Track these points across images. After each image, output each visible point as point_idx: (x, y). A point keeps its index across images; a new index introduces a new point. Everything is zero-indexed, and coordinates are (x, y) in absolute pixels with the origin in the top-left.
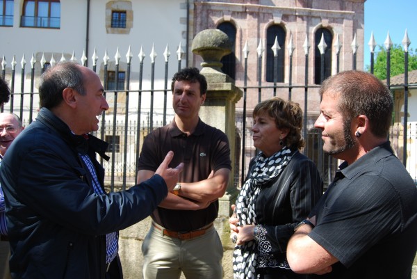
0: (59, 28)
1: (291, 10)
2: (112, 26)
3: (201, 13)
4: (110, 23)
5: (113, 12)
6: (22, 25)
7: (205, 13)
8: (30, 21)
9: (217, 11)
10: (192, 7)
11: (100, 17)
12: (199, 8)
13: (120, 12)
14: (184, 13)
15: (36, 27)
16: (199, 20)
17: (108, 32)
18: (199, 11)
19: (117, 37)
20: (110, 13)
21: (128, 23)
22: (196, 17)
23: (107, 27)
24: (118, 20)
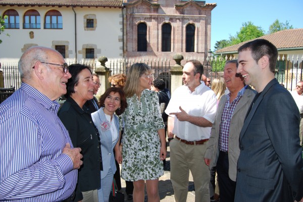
0: (62, 29)
1: (174, 16)
2: (87, 27)
3: (130, 19)
4: (86, 25)
5: (87, 20)
6: (45, 28)
7: (131, 19)
8: (48, 26)
9: (137, 18)
10: (125, 16)
11: (81, 23)
12: (129, 16)
13: (90, 20)
14: (121, 20)
15: (51, 28)
16: (128, 22)
17: (85, 30)
18: (128, 18)
19: (90, 32)
20: (86, 21)
21: (94, 25)
22: (127, 21)
23: (85, 27)
24: (90, 24)
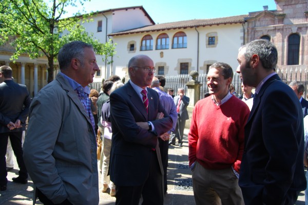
0: (186, 48)
1: (303, 24)
2: (209, 44)
3: (251, 33)
4: (208, 43)
5: (209, 38)
6: (173, 48)
7: (253, 33)
8: (175, 46)
9: (260, 31)
10: (246, 31)
11: (204, 40)
12: (250, 30)
13: (212, 38)
14: (242, 34)
15: (178, 48)
16: (250, 37)
17: (207, 47)
18: (250, 32)
19: (211, 49)
20: (208, 38)
21: (215, 42)
22: (248, 35)
23: (206, 45)
24: (212, 41)
